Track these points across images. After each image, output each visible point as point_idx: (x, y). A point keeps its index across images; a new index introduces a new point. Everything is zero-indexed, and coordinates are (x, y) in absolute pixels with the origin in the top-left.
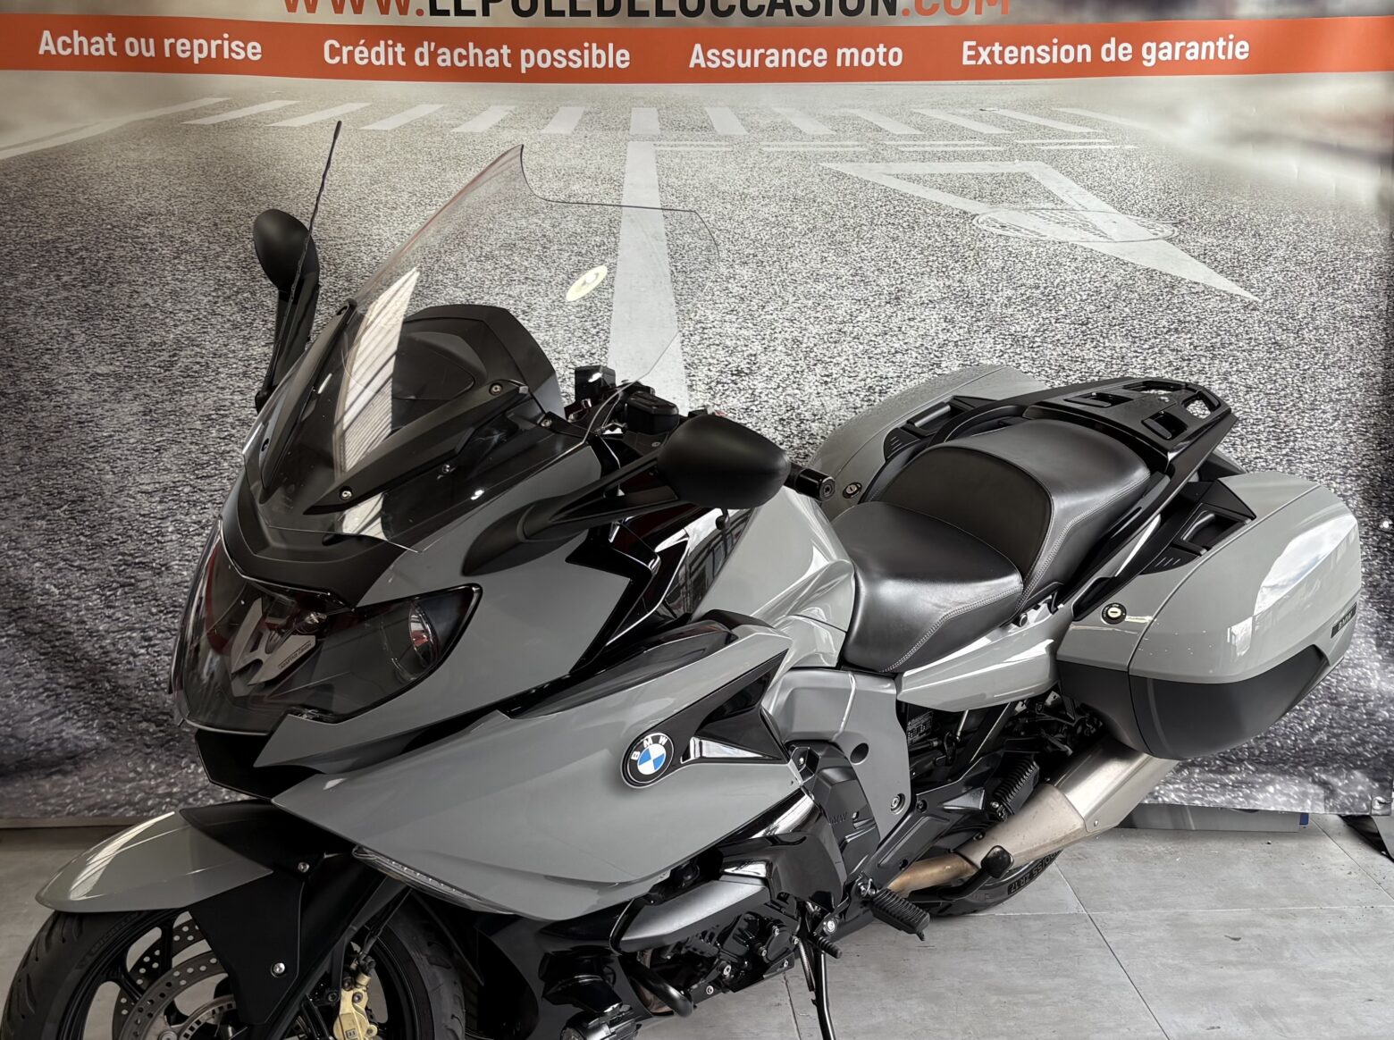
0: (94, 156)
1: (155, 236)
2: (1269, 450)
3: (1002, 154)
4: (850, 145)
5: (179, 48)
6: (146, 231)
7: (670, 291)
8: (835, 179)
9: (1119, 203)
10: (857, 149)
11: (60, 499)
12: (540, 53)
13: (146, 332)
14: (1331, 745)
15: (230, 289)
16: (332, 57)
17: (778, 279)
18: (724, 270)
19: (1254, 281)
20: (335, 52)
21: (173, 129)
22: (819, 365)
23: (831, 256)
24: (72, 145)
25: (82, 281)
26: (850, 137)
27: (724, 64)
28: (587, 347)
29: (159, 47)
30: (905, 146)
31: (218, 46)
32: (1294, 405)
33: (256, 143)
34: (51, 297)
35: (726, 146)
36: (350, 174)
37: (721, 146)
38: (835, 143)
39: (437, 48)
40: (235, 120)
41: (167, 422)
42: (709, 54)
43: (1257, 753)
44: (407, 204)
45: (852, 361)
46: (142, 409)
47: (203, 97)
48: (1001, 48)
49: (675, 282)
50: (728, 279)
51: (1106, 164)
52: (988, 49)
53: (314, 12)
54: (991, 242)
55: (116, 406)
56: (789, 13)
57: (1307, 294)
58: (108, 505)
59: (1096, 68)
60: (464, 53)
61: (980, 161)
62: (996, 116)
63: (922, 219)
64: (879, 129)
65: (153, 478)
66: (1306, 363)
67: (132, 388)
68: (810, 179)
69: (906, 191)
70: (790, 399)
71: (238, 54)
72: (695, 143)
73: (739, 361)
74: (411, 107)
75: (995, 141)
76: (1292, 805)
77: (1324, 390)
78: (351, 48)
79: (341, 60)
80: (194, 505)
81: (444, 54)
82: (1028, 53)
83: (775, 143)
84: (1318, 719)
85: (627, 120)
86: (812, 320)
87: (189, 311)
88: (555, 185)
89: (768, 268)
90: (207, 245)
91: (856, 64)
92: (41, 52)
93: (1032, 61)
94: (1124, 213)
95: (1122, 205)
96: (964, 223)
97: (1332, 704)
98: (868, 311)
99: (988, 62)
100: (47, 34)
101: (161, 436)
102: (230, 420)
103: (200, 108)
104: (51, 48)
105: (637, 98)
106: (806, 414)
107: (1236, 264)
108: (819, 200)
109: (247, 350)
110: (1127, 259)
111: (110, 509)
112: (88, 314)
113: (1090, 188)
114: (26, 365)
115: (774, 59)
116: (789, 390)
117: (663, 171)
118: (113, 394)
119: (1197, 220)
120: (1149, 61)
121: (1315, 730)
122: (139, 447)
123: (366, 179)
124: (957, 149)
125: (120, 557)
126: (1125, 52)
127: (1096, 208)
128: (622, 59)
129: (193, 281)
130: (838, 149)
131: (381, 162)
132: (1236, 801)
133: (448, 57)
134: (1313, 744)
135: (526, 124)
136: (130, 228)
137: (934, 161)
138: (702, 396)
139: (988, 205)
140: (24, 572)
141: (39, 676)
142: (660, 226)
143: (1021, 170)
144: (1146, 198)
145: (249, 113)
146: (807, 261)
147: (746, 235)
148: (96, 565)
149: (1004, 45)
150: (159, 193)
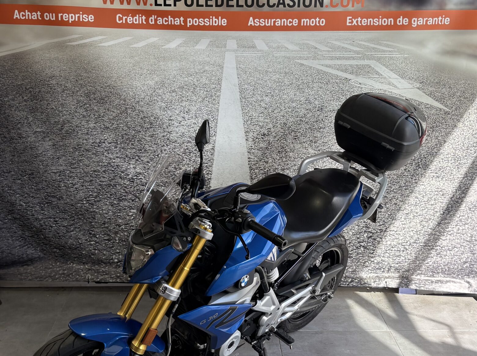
0: (34, 55)
1: (55, 84)
2: (451, 164)
3: (360, 58)
4: (305, 54)
5: (64, 17)
7: (240, 105)
8: (300, 66)
10: (308, 55)
11: (25, 173)
12: (194, 20)
13: (53, 117)
14: (471, 268)
15: (82, 103)
16: (119, 21)
17: (279, 102)
18: (260, 98)
19: (449, 104)
20: (120, 19)
21: (61, 46)
22: (293, 133)
23: (298, 93)
24: (26, 51)
25: (31, 99)
26: (306, 51)
27: (261, 24)
29: (57, 17)
30: (325, 54)
31: (78, 16)
32: (461, 148)
33: (92, 52)
35: (261, 54)
36: (126, 63)
37: (259, 54)
38: (300, 53)
39: (157, 18)
40: (84, 43)
41: (61, 149)
42: (255, 21)
43: (444, 270)
44: (146, 74)
45: (305, 131)
46: (52, 144)
47: (72, 35)
48: (361, 19)
49: (242, 102)
50: (261, 101)
51: (398, 62)
52: (356, 20)
53: (113, 4)
54: (356, 89)
55: (43, 143)
56: (285, 6)
59: (395, 27)
60: (167, 19)
61: (352, 60)
62: (359, 44)
63: (331, 80)
64: (316, 48)
65: (56, 168)
66: (466, 133)
67: (49, 137)
68: (291, 66)
69: (326, 70)
70: (282, 144)
71: (85, 19)
72: (249, 52)
73: (264, 131)
74: (148, 38)
75: (358, 53)
77: (471, 143)
78: (126, 17)
79: (123, 21)
80: (71, 178)
81: (160, 20)
82: (370, 21)
83: (279, 53)
84: (466, 259)
85: (226, 44)
86: (291, 116)
87: (68, 111)
88: (199, 67)
89: (275, 98)
90: (74, 87)
91: (308, 25)
92: (15, 18)
93: (372, 24)
94: (403, 79)
95: (403, 76)
96: (346, 82)
97: (471, 254)
98: (311, 113)
99: (356, 24)
100: (16, 11)
101: (59, 153)
102: (82, 149)
103: (72, 39)
104: (18, 16)
105: (230, 36)
106: (288, 150)
107: (442, 98)
108: (294, 73)
109: (88, 125)
110: (403, 95)
111: (42, 177)
112: (33, 110)
113: (392, 70)
114: (12, 128)
115: (279, 23)
116: (282, 141)
117: (238, 62)
118: (42, 139)
119: (429, 82)
120: (414, 25)
121: (465, 263)
122: (51, 157)
123: (131, 65)
124: (344, 55)
125: (46, 194)
126: (406, 21)
127: (393, 77)
128: (224, 22)
130: (301, 55)
131: (136, 58)
132: (436, 288)
133: (161, 21)
134: (464, 268)
135: (189, 45)
136: (47, 81)
137: (336, 60)
138: (250, 143)
139: (355, 76)
140: (13, 198)
141: (19, 233)
142: (236, 81)
143: (367, 64)
144: (411, 73)
145: (89, 41)
146: (289, 95)
147: (268, 86)
148: (38, 196)
149: (362, 18)
150: (57, 69)
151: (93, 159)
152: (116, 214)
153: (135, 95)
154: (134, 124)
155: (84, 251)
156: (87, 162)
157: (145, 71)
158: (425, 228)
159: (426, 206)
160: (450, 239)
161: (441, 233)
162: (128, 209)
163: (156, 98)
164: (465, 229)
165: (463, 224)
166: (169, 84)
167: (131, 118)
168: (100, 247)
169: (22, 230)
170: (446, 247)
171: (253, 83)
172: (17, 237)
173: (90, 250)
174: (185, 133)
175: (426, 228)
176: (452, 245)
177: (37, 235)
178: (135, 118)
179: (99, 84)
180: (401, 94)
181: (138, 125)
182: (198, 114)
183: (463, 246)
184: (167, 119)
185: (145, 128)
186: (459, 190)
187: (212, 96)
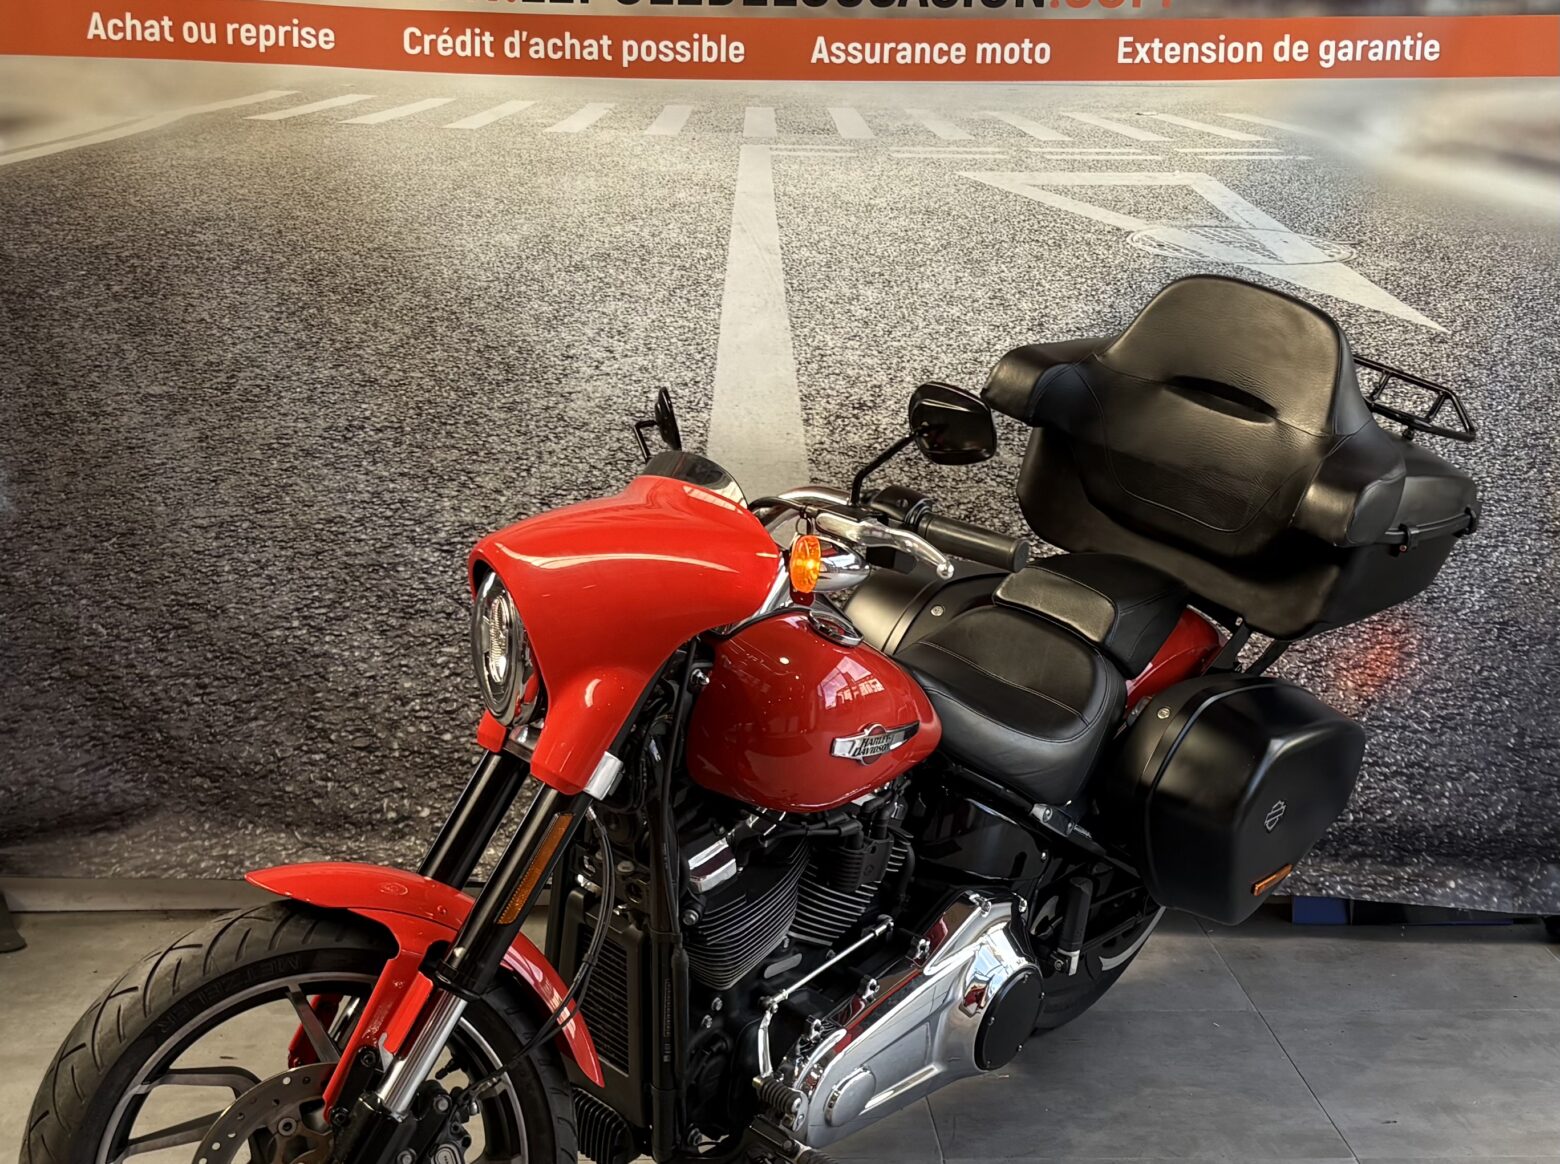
0: (148, 153)
1: (212, 244)
3: (1160, 164)
4: (991, 152)
5: (243, 35)
6: (202, 237)
7: (785, 312)
8: (973, 189)
9: (1291, 220)
10: (997, 156)
11: (109, 531)
12: (644, 46)
13: (202, 350)
14: (1521, 835)
15: (294, 303)
16: (412, 47)
17: (907, 302)
18: (846, 291)
19: (1442, 310)
20: (416, 41)
21: (233, 125)
23: (966, 277)
24: (123, 141)
25: (134, 291)
26: (991, 143)
27: (851, 59)
28: (691, 374)
29: (221, 34)
30: (1051, 153)
31: (286, 33)
32: (1484, 451)
33: (327, 142)
34: (100, 309)
35: (851, 151)
36: (431, 177)
37: (846, 151)
38: (974, 149)
39: (529, 38)
40: (303, 115)
41: (224, 450)
42: (833, 48)
43: (1436, 843)
44: (494, 212)
46: (197, 434)
47: (268, 89)
48: (1161, 45)
49: (791, 301)
50: (850, 300)
51: (1278, 177)
52: (1147, 46)
55: (170, 431)
56: (924, 3)
57: (1502, 326)
58: (160, 540)
59: (1268, 69)
60: (559, 43)
61: (1136, 171)
62: (1155, 121)
63: (1070, 236)
64: (1023, 135)
65: (208, 511)
66: (1499, 404)
67: (187, 411)
68: (945, 190)
69: (1051, 204)
71: (308, 42)
72: (816, 147)
73: (861, 393)
74: (500, 103)
75: (1153, 149)
76: (1475, 902)
77: (1518, 434)
78: (433, 37)
79: (423, 50)
80: (254, 543)
81: (537, 44)
82: (1191, 50)
83: (906, 148)
84: (1506, 806)
85: (741, 121)
86: (944, 348)
87: (250, 328)
88: (659, 193)
89: (896, 289)
90: (270, 254)
92: (90, 36)
93: (1196, 59)
94: (1296, 232)
95: (1294, 220)
96: (1117, 241)
97: (1521, 789)
98: (1008, 338)
99: (1147, 60)
100: (96, 17)
101: (218, 465)
102: (293, 450)
103: (264, 102)
104: (101, 32)
105: (753, 97)
107: (1421, 291)
108: (954, 213)
109: (313, 372)
110: (1299, 284)
111: (161, 544)
112: (138, 328)
113: (1258, 204)
114: (73, 383)
115: (906, 54)
117: (780, 178)
118: (166, 418)
119: (1379, 241)
120: (1327, 61)
121: (1502, 818)
122: (195, 476)
123: (449, 184)
124: (1110, 157)
125: (173, 597)
126: (1300, 51)
127: (1265, 226)
128: (736, 52)
129: (255, 294)
130: (977, 157)
131: (465, 165)
132: (1409, 896)
133: (541, 48)
134: (1499, 835)
135: (628, 124)
136: (186, 235)
137: (1084, 171)
138: (819, 432)
139: (1145, 221)
140: (69, 609)
141: (85, 724)
142: (774, 238)
143: (1182, 183)
144: (1322, 215)
145: (320, 108)
146: (940, 281)
147: (872, 252)
148: (146, 604)
149: (1165, 42)
150: (219, 196)
151: (326, 483)
152: (396, 662)
153: (459, 278)
154: (455, 369)
155: (288, 784)
156: (305, 491)
157: (492, 202)
158: (1373, 706)
159: (1377, 636)
160: (1452, 743)
161: (1423, 723)
162: (435, 644)
163: (523, 288)
164: (1501, 711)
165: (1492, 694)
166: (566, 245)
167: (446, 351)
168: (341, 771)
169: (94, 716)
170: (1439, 769)
171: (828, 243)
172: (79, 737)
173: (311, 781)
174: (615, 399)
175: (1375, 707)
176: (1459, 761)
177: (141, 730)
178: (457, 351)
179: (349, 245)
180: (1292, 282)
181: (467, 373)
182: (654, 341)
183: (1495, 764)
184: (557, 353)
185: (491, 383)
186: (1479, 587)
187: (697, 283)
